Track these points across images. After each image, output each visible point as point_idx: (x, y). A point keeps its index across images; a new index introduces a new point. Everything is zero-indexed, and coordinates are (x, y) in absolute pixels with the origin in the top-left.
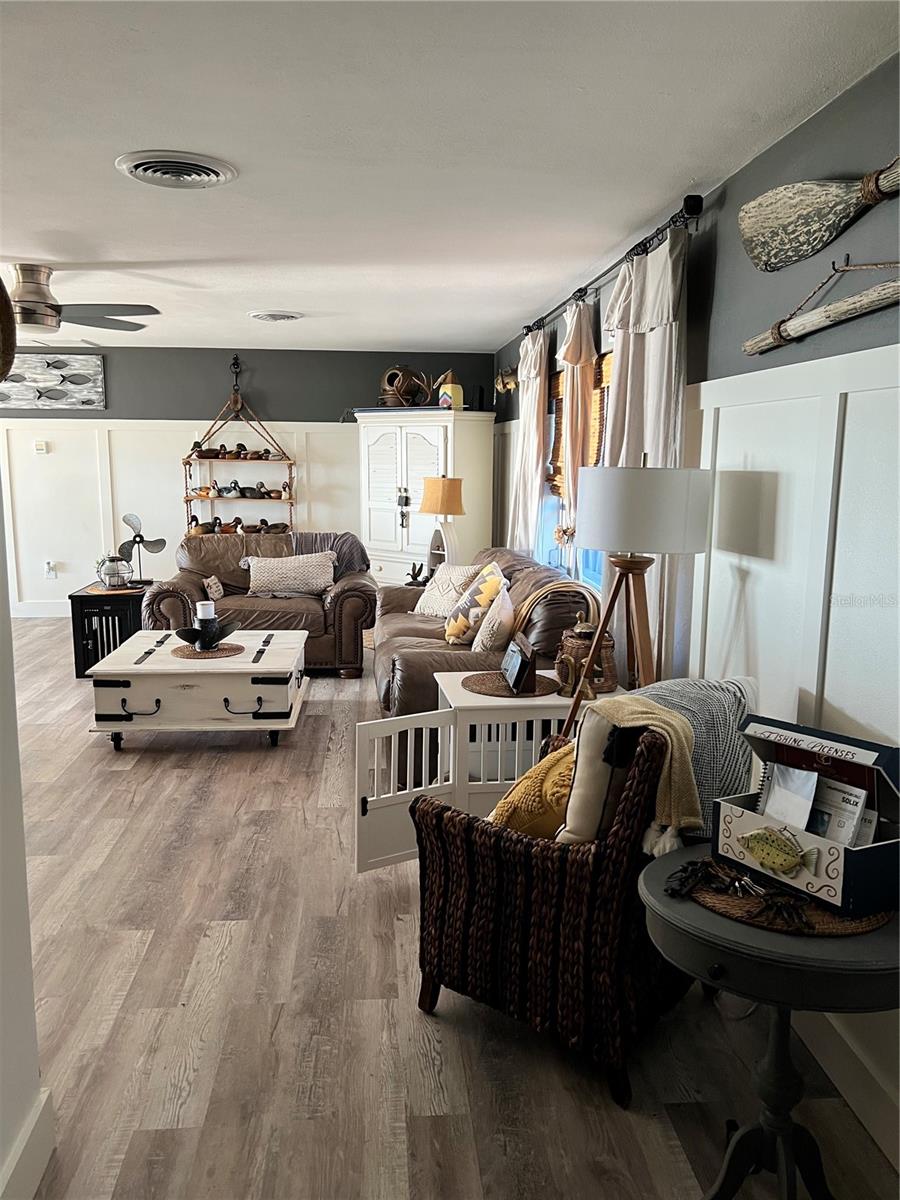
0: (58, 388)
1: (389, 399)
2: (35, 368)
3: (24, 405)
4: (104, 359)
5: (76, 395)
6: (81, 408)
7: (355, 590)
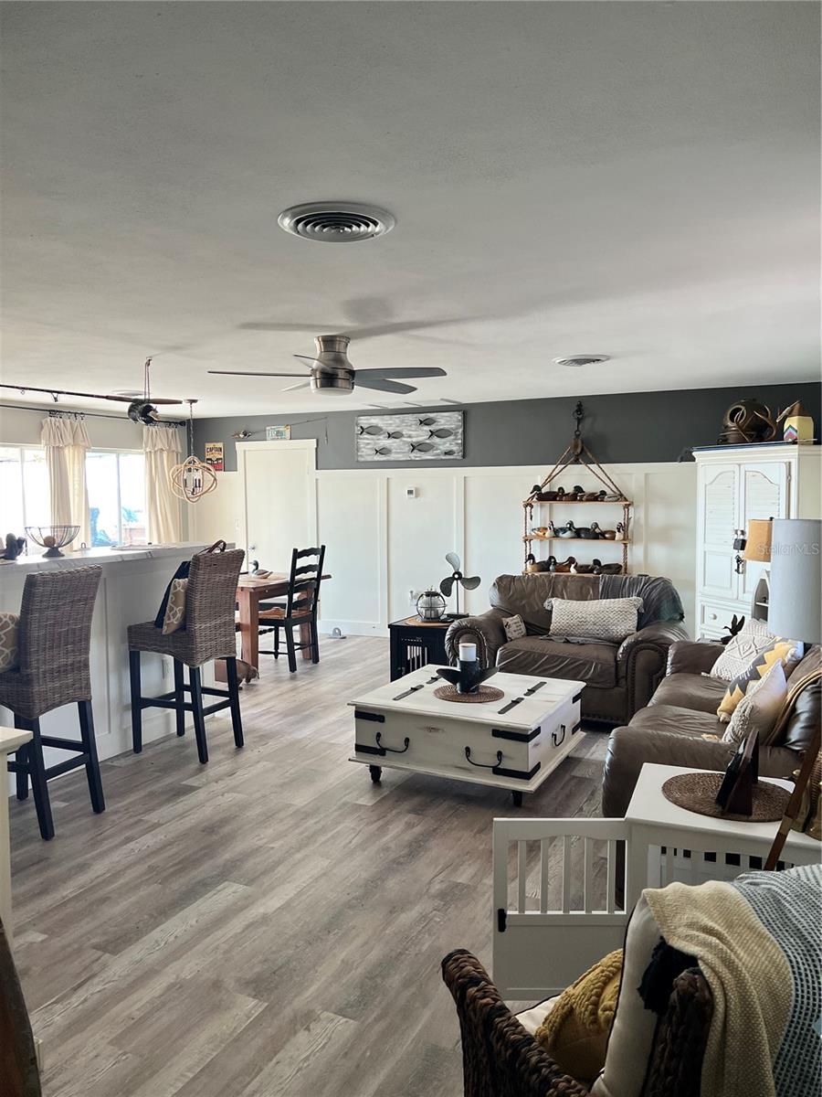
0: (428, 441)
1: (732, 435)
2: (410, 426)
3: (401, 457)
4: (465, 415)
5: (441, 447)
6: (443, 458)
7: (651, 642)
